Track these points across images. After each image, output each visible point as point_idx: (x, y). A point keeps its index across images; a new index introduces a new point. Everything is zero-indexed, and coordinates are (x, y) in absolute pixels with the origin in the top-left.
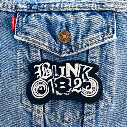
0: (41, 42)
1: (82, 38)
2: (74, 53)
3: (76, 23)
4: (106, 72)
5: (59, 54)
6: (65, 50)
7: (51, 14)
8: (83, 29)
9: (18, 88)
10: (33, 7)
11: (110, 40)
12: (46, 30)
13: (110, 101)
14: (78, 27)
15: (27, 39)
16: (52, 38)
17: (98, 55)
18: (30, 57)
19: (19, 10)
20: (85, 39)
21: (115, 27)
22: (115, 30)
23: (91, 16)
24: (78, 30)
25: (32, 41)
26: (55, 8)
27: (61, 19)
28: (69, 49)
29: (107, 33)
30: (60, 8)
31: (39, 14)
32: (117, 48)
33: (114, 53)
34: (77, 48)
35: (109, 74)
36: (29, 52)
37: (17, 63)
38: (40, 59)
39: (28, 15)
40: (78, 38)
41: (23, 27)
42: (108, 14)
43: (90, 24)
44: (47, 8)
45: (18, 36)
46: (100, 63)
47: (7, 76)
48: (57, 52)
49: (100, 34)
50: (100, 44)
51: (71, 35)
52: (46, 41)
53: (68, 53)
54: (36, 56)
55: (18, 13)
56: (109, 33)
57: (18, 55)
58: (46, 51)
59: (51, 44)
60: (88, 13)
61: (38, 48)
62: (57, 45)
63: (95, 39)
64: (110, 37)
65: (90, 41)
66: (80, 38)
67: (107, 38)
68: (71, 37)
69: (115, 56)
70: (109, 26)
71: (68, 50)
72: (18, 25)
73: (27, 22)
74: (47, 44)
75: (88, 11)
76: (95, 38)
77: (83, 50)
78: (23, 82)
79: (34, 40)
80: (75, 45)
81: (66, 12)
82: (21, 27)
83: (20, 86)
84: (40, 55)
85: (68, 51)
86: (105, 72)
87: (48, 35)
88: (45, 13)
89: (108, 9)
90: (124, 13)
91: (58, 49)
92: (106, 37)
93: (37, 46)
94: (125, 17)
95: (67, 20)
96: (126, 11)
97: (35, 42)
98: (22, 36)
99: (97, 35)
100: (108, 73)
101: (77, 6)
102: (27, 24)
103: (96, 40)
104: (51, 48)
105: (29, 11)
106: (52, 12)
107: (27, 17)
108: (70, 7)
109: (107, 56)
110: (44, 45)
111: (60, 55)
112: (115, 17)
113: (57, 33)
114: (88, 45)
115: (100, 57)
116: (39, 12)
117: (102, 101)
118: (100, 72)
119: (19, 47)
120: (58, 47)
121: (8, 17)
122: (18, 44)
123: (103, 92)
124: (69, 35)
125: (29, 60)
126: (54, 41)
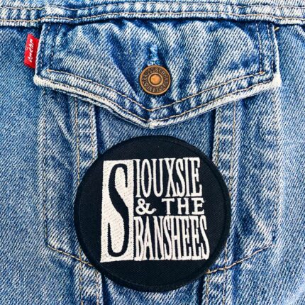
0: (99, 89)
1: (198, 82)
2: (179, 120)
4: (260, 165)
5: (143, 121)
6: (156, 110)
7: (124, 25)
8: (201, 59)
9: (39, 206)
10: (79, 12)
11: (265, 87)
12: (111, 60)
13: (270, 238)
14: (189, 54)
15: (65, 83)
16: (126, 81)
17: (237, 126)
18: (69, 128)
19: (47, 20)
20: (206, 84)
21: (278, 58)
22: (278, 63)
23: (220, 31)
25: (76, 87)
26: (132, 10)
27: (146, 36)
28: (167, 108)
29: (258, 71)
30: (144, 11)
31: (94, 25)
32: (284, 109)
33: (276, 119)
34: (186, 107)
35: (267, 172)
36: (68, 117)
37: (36, 144)
38: (95, 134)
39: (69, 30)
40: (188, 81)
41: (56, 56)
42: (259, 29)
43: (217, 50)
44: (112, 12)
45: (42, 77)
46: (244, 146)
47: (11, 176)
48: (139, 115)
49: (242, 72)
50: (243, 95)
51: (171, 75)
52: (110, 87)
53: (165, 118)
54: (85, 127)
55: (44, 27)
56: (263, 70)
57: (41, 125)
58: (111, 111)
59: (124, 94)
60: (211, 23)
61: (88, 104)
62: (138, 99)
63: (230, 84)
64: (267, 80)
65: (217, 89)
66: (194, 81)
67: (259, 82)
68: (172, 78)
69: (279, 127)
70: (263, 55)
71: (165, 112)
72: (42, 52)
73: (65, 45)
74: (113, 95)
75: (212, 19)
76: (229, 82)
77: (202, 111)
78: (50, 190)
79: (82, 84)
80: (181, 99)
81: (158, 21)
82: (51, 57)
83: (45, 201)
84: (94, 122)
85: (163, 115)
87: (115, 73)
88: (109, 24)
89: (259, 18)
90: (296, 26)
91: (141, 108)
92: (256, 79)
93: (88, 100)
94: (298, 36)
95: (162, 40)
96: (301, 23)
97: (83, 90)
98: (53, 76)
99: (236, 73)
100: (263, 168)
101: (184, 7)
102: (65, 49)
103: (234, 86)
104: (122, 105)
105: (68, 20)
106: (126, 22)
107: (65, 34)
108: (167, 9)
109: (259, 128)
110: (106, 97)
111: (145, 122)
112: (275, 35)
113: (138, 71)
114: (214, 99)
115: (243, 129)
116: (93, 22)
117: (251, 238)
118: (243, 167)
119: (44, 105)
120: (140, 103)
121: (22, 40)
122: (41, 99)
123: (253, 214)
124: (167, 75)
125: (67, 136)
126: (131, 88)
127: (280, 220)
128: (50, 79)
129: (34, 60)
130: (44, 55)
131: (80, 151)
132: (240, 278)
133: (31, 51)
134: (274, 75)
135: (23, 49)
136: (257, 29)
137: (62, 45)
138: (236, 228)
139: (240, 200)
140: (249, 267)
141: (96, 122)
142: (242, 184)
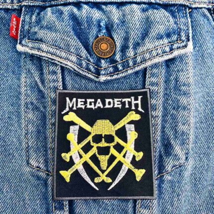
0: (63, 54)
1: (135, 48)
2: (121, 75)
3: (124, 22)
4: (177, 108)
5: (95, 76)
6: (105, 69)
7: (81, 7)
8: (136, 32)
11: (182, 51)
12: (72, 33)
13: (184, 158)
14: (128, 28)
15: (39, 49)
16: (83, 47)
17: (162, 80)
18: (43, 82)
19: (25, 4)
20: (140, 49)
21: (191, 32)
22: (191, 35)
23: (150, 11)
24: (127, 33)
25: (47, 52)
27: (97, 15)
28: (113, 67)
29: (177, 40)
31: (59, 7)
32: (195, 68)
33: (189, 75)
34: (126, 66)
35: (181, 112)
36: (42, 74)
37: (20, 93)
38: (61, 86)
39: (41, 11)
40: (128, 47)
41: (33, 30)
42: (178, 11)
43: (148, 25)
45: (23, 45)
46: (166, 94)
48: (92, 72)
49: (166, 41)
50: (166, 58)
51: (115, 43)
52: (71, 52)
53: (111, 74)
54: (54, 81)
55: (23, 9)
56: (180, 40)
57: (23, 80)
58: (73, 70)
59: (81, 57)
60: (144, 6)
61: (56, 65)
62: (92, 60)
63: (157, 49)
64: (183, 47)
65: (148, 53)
66: (132, 47)
67: (178, 48)
68: (116, 45)
69: (191, 80)
70: (180, 29)
71: (111, 69)
72: (23, 27)
73: (39, 22)
74: (74, 58)
75: (144, 3)
77: (137, 69)
78: (30, 126)
79: (51, 50)
80: (122, 60)
81: (106, 4)
82: (29, 31)
83: (26, 134)
84: (60, 78)
86: (174, 108)
87: (75, 42)
88: (70, 6)
89: (177, 2)
90: (203, 9)
91: (94, 67)
92: (175, 46)
93: (56, 62)
94: (205, 16)
95: (108, 18)
96: (207, 7)
97: (52, 54)
98: (30, 45)
99: (161, 42)
100: (179, 110)
102: (38, 25)
103: (160, 51)
104: (80, 65)
105: (41, 4)
106: (82, 5)
107: (39, 14)
109: (177, 81)
110: (69, 60)
111: (97, 77)
112: (188, 15)
113: (91, 40)
114: (146, 60)
115: (166, 82)
116: (59, 5)
117: (170, 158)
118: (165, 109)
119: (25, 65)
120: (93, 63)
121: (8, 18)
122: (22, 61)
123: (172, 142)
124: (112, 43)
125: (42, 88)
126: (86, 52)
127: (191, 146)
128: (28, 47)
129: (17, 33)
130: (24, 30)
131: (51, 98)
132: (163, 185)
133: (15, 27)
134: (188, 43)
135: (9, 25)
136: (176, 10)
137: (37, 22)
138: (160, 152)
139: (163, 132)
140: (170, 178)
141: (62, 78)
142: (164, 121)
